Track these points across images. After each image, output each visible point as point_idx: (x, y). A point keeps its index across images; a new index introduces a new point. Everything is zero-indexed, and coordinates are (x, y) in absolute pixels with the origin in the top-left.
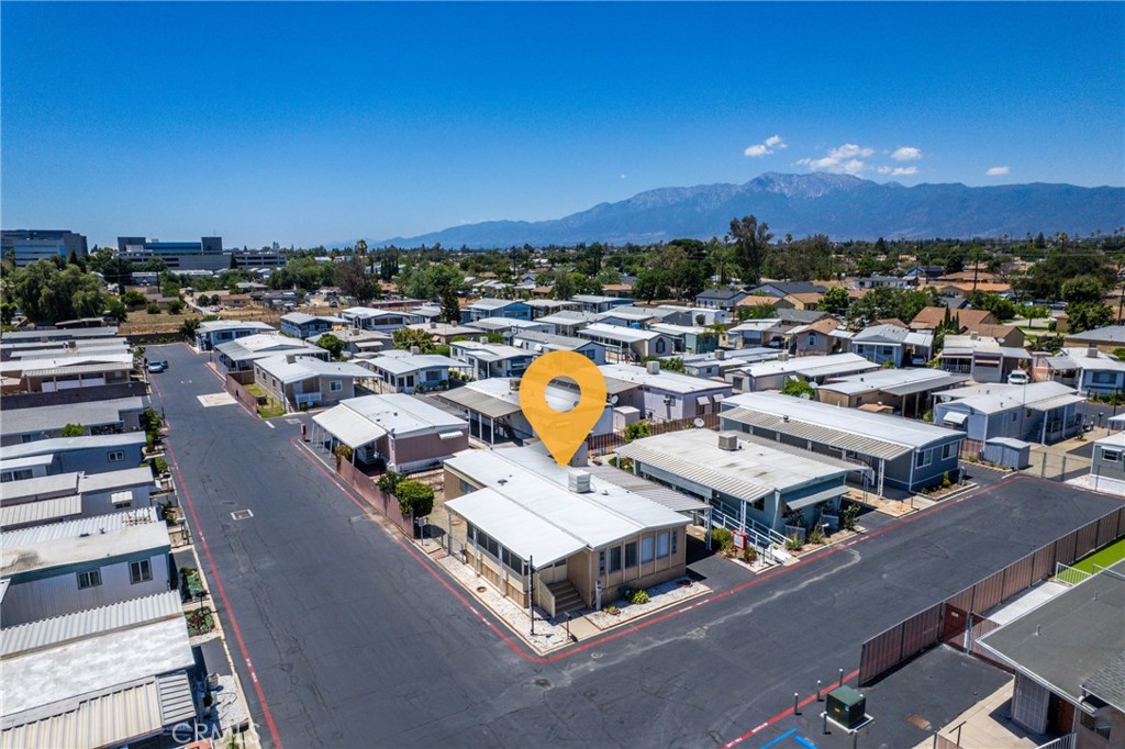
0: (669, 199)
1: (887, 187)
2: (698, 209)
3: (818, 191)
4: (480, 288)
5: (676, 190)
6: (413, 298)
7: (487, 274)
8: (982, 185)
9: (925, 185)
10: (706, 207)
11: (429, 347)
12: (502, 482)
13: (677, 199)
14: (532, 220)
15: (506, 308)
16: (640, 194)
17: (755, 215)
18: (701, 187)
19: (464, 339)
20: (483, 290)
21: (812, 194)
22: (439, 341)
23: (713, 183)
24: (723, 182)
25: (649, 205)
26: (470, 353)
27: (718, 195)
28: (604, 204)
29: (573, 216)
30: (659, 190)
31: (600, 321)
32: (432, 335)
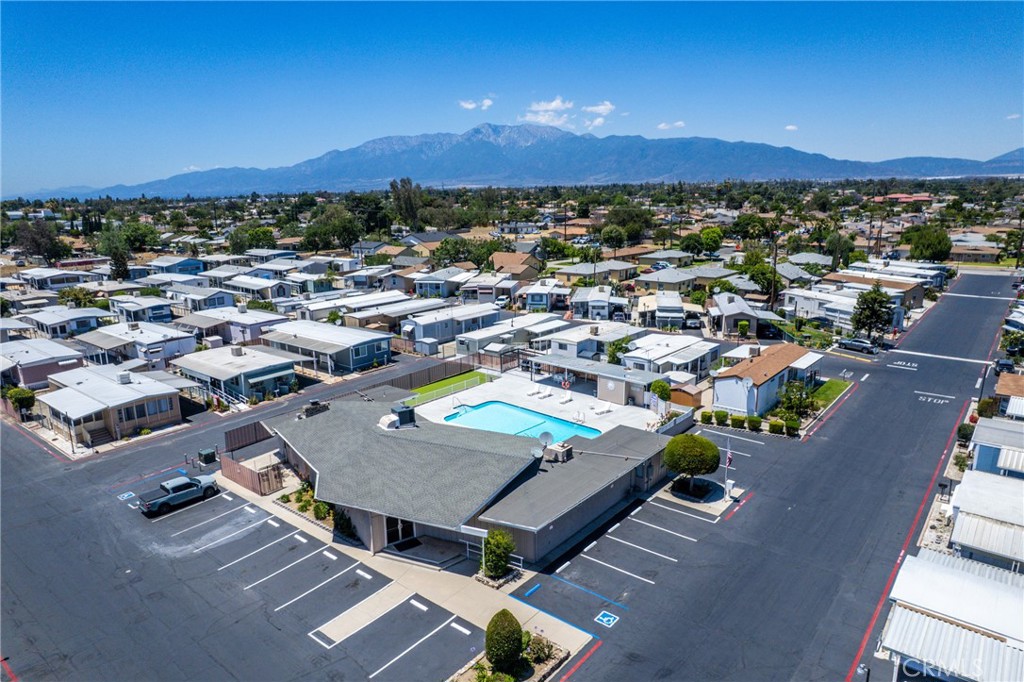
0: (396, 147)
1: (582, 137)
2: (423, 156)
3: (527, 141)
4: (177, 243)
5: (402, 138)
6: (106, 255)
7: (191, 229)
8: (656, 138)
9: (613, 137)
10: (430, 155)
11: (90, 302)
12: (79, 383)
13: (404, 148)
14: (264, 167)
15: (179, 264)
16: (369, 142)
17: (411, 177)
18: (425, 136)
19: (124, 294)
20: (180, 245)
21: (523, 144)
22: (103, 296)
23: (436, 132)
24: (444, 132)
25: (378, 152)
26: (120, 305)
27: (441, 143)
28: (334, 151)
29: (305, 162)
30: (386, 138)
31: (245, 274)
32: (97, 292)
